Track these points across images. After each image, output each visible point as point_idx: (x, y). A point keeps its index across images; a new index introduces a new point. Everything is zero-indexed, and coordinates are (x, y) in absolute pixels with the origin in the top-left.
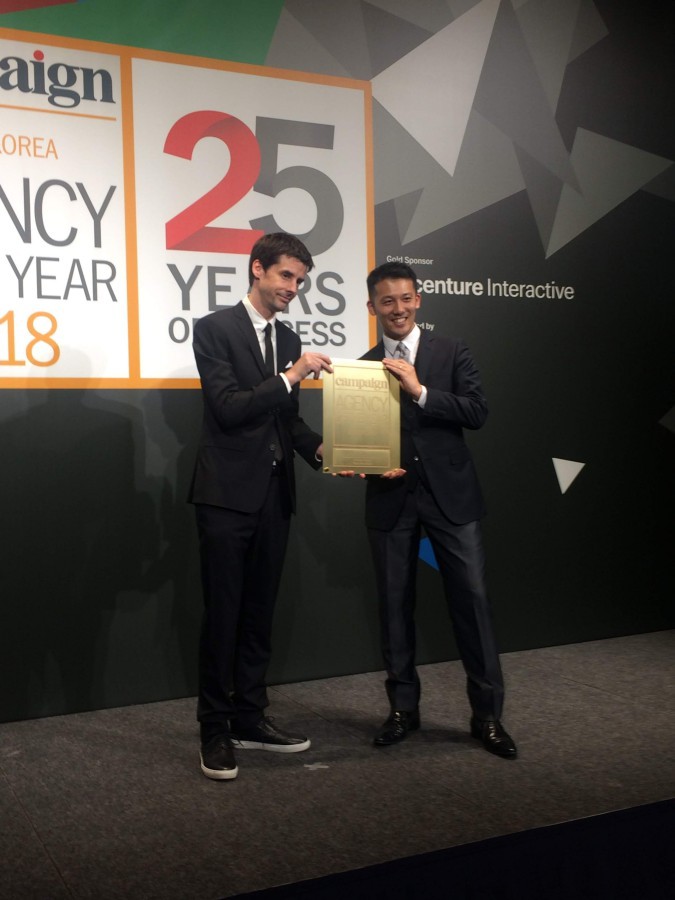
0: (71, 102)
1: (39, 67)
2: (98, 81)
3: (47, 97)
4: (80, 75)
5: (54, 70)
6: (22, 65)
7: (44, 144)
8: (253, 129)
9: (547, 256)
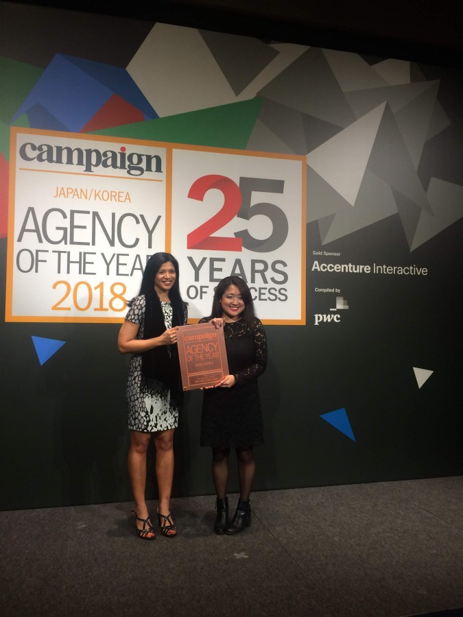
0: (139, 172)
1: (123, 155)
2: (154, 161)
3: (126, 170)
4: (144, 159)
5: (131, 156)
6: (114, 154)
7: (124, 195)
8: (238, 184)
9: (411, 251)
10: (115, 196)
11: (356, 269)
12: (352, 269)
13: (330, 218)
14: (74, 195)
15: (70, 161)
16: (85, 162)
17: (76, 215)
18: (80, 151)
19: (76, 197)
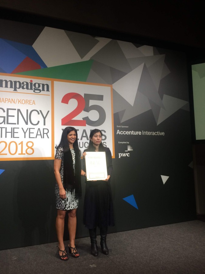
0: (39, 91)
1: (31, 84)
2: (45, 87)
3: (33, 90)
4: (41, 85)
5: (35, 84)
6: (27, 83)
7: (32, 102)
8: (83, 97)
9: (157, 125)
10: (28, 102)
11: (135, 133)
12: (134, 133)
13: (124, 111)
14: (8, 101)
15: (6, 86)
16: (13, 87)
17: (9, 110)
18: (11, 82)
19: (9, 102)
